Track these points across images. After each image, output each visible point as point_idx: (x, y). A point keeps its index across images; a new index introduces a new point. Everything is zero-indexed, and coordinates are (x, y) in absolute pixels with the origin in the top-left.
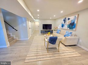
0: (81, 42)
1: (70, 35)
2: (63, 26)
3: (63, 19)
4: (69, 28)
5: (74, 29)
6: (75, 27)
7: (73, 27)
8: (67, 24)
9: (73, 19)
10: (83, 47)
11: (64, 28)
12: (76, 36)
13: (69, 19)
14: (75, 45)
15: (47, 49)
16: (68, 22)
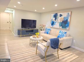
0: (75, 42)
1: (65, 35)
2: (53, 24)
3: (53, 15)
4: (61, 27)
5: (67, 28)
6: (68, 26)
7: (66, 25)
8: (59, 22)
9: (66, 16)
10: (76, 48)
11: (54, 26)
12: (70, 36)
13: (61, 15)
14: (69, 47)
15: (42, 58)
16: (60, 19)
